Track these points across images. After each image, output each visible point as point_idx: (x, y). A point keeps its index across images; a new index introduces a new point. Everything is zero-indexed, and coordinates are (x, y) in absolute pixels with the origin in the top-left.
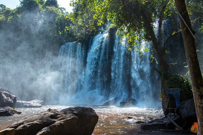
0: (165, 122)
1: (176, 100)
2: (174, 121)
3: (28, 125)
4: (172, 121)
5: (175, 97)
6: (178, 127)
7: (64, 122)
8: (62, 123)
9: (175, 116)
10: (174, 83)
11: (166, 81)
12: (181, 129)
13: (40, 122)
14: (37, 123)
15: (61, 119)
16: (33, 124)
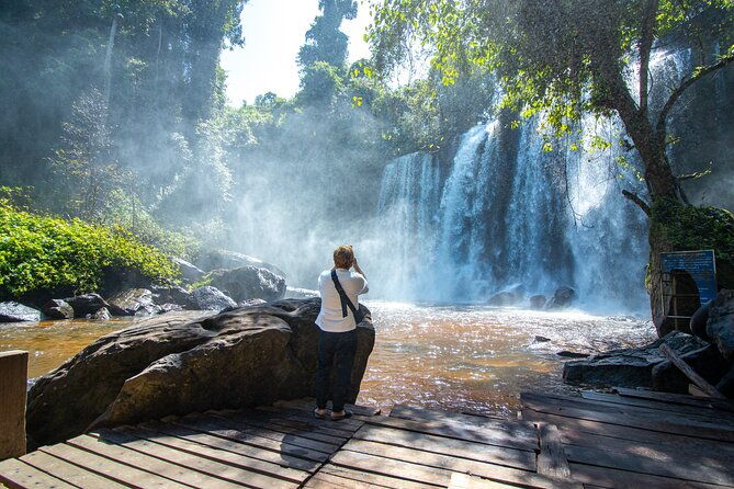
0: (651, 360)
1: (701, 289)
2: (684, 359)
3: (126, 343)
4: (678, 361)
5: (698, 278)
6: (702, 383)
7: (234, 341)
8: (227, 345)
9: (694, 342)
10: (696, 234)
11: (665, 229)
12: (711, 392)
13: (163, 338)
14: (152, 339)
15: (230, 333)
16: (139, 341)
